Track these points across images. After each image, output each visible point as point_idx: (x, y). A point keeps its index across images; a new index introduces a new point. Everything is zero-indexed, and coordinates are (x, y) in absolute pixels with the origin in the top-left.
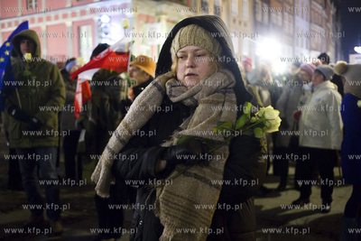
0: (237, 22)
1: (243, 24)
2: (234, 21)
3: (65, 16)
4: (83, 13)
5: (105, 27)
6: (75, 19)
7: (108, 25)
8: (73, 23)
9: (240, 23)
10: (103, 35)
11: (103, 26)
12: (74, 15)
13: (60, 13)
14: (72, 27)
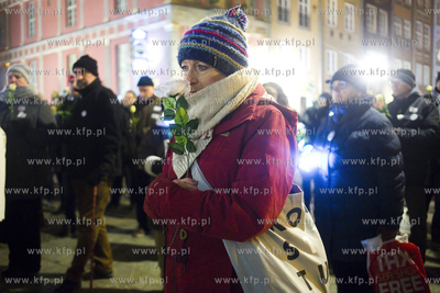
0: (336, 35)
1: (345, 37)
2: (332, 33)
3: (103, 33)
4: (121, 28)
5: (139, 44)
6: (113, 36)
7: (144, 43)
8: (111, 41)
9: (341, 35)
10: (137, 55)
11: (136, 43)
12: (111, 31)
13: (98, 29)
14: (110, 47)
